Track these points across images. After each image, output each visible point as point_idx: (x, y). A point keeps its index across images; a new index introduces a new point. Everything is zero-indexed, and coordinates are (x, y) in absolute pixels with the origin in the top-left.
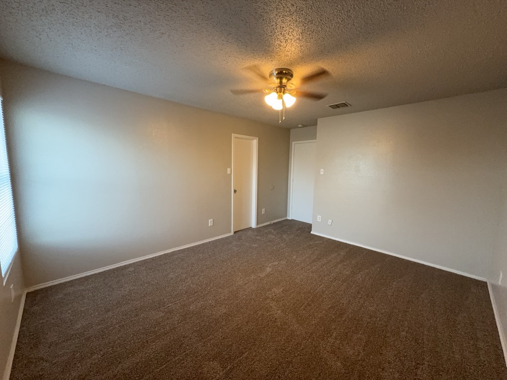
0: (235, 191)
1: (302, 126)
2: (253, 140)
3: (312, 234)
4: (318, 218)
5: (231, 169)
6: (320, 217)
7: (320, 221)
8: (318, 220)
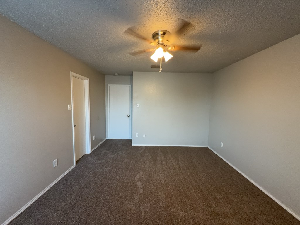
0: (75, 125)
1: (118, 74)
2: (84, 80)
3: (134, 146)
4: (136, 135)
5: (71, 105)
6: (138, 134)
7: (138, 136)
8: (136, 136)
